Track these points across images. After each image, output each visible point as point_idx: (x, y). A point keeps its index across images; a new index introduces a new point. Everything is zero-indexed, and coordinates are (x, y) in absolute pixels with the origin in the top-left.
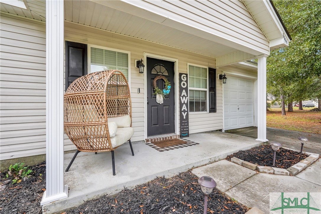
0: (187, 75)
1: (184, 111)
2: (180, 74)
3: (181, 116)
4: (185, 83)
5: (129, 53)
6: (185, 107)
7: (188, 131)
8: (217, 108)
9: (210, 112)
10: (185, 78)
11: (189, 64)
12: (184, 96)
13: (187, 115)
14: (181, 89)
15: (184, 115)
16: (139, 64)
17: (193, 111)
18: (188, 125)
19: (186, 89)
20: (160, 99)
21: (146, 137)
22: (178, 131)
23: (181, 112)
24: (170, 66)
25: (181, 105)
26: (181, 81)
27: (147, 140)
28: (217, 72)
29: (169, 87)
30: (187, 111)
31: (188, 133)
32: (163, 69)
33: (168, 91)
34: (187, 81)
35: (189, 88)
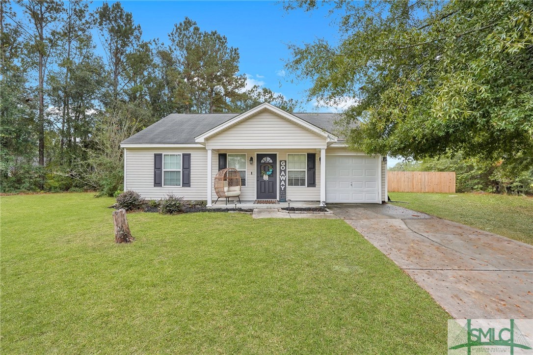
0: (285, 161)
1: (283, 185)
2: (281, 161)
3: (280, 188)
4: (284, 167)
5: (246, 154)
6: (283, 183)
7: (285, 198)
8: (316, 183)
9: (308, 187)
10: (284, 164)
11: (287, 154)
12: (283, 175)
13: (285, 188)
14: (281, 171)
15: (283, 188)
16: (252, 159)
17: (293, 185)
18: (285, 194)
19: (285, 171)
20: (266, 178)
21: (255, 199)
22: (278, 199)
23: (280, 185)
24: (273, 157)
25: (281, 181)
26: (281, 165)
27: (256, 201)
28: (316, 156)
29: (271, 170)
30: (285, 185)
31: (285, 200)
32: (269, 159)
33: (270, 173)
34: (285, 166)
35: (287, 170)
